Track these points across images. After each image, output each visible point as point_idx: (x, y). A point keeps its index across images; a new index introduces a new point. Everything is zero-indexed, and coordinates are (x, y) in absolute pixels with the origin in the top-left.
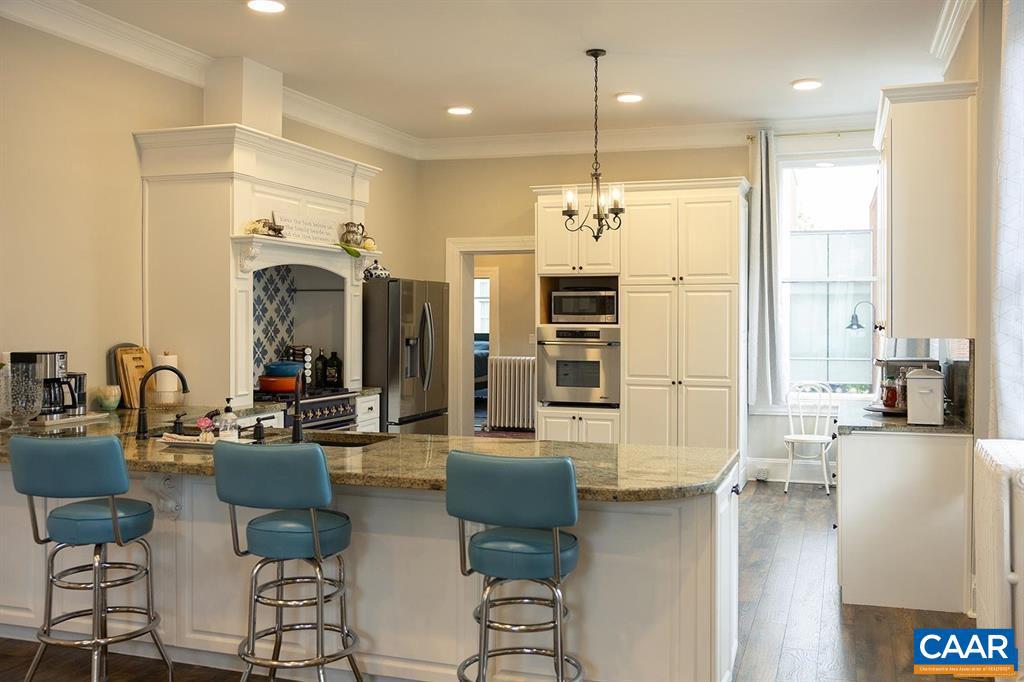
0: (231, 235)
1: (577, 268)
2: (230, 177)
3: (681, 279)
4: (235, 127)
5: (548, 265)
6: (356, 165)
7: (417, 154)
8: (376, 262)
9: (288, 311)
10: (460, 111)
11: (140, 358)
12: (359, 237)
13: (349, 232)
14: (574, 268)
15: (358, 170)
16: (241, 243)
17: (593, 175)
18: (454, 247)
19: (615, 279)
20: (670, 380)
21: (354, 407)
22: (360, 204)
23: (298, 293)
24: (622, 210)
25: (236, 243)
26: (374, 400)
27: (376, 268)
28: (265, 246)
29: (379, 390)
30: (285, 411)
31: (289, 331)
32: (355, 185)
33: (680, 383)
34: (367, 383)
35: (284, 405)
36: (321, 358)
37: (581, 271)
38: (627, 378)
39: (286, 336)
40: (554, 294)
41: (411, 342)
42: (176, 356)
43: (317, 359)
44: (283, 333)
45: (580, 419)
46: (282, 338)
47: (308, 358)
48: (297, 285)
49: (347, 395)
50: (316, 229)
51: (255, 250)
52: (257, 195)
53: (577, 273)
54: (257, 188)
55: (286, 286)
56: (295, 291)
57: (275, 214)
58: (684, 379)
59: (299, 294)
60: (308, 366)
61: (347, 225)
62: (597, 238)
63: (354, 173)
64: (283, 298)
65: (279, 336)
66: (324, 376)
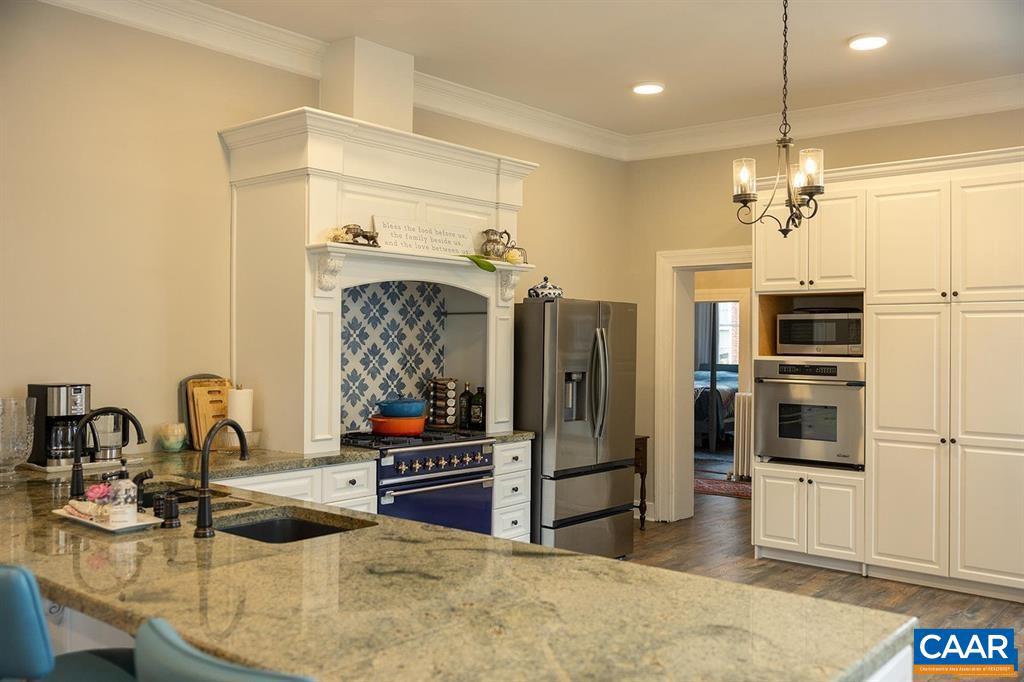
0: (306, 245)
1: (806, 283)
2: (304, 174)
3: (955, 294)
4: (304, 112)
5: (768, 280)
6: (499, 160)
7: (625, 154)
8: (546, 279)
9: (436, 338)
10: (648, 90)
11: (219, 392)
12: (501, 247)
13: (489, 241)
14: (802, 283)
15: (502, 166)
16: (319, 254)
17: (780, 142)
18: (666, 263)
19: (859, 296)
20: (937, 437)
21: (490, 456)
22: (511, 208)
23: (449, 316)
24: (818, 190)
25: (314, 254)
26: (523, 448)
27: (544, 287)
28: (349, 257)
29: (531, 435)
30: (378, 461)
31: (437, 361)
32: (501, 185)
33: (953, 441)
34: (519, 425)
35: (376, 454)
36: (466, 394)
37: (812, 287)
38: (875, 431)
39: (433, 368)
40: (780, 317)
41: (574, 377)
42: (251, 391)
43: (462, 395)
44: (428, 363)
45: (810, 482)
46: (428, 370)
47: (451, 394)
48: (448, 308)
49: (486, 441)
50: (438, 237)
51: (333, 263)
52: (349, 196)
53: (806, 289)
54: (349, 187)
55: (434, 307)
56: (445, 314)
57: (375, 218)
58: (960, 436)
59: (448, 319)
60: (451, 403)
61: (486, 232)
62: (785, 232)
63: (498, 170)
64: (428, 323)
65: (423, 368)
66: (469, 416)
